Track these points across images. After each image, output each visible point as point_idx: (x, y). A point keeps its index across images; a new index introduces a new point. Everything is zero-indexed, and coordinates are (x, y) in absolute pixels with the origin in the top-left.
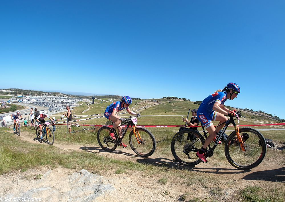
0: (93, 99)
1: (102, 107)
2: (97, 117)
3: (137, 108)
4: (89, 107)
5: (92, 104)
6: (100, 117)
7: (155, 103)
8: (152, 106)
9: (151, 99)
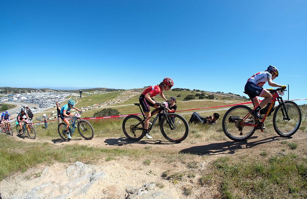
0: (81, 92)
1: (89, 100)
2: (86, 110)
3: (121, 98)
4: (77, 101)
5: (80, 98)
6: (89, 109)
7: (137, 93)
8: (135, 95)
9: (133, 89)
